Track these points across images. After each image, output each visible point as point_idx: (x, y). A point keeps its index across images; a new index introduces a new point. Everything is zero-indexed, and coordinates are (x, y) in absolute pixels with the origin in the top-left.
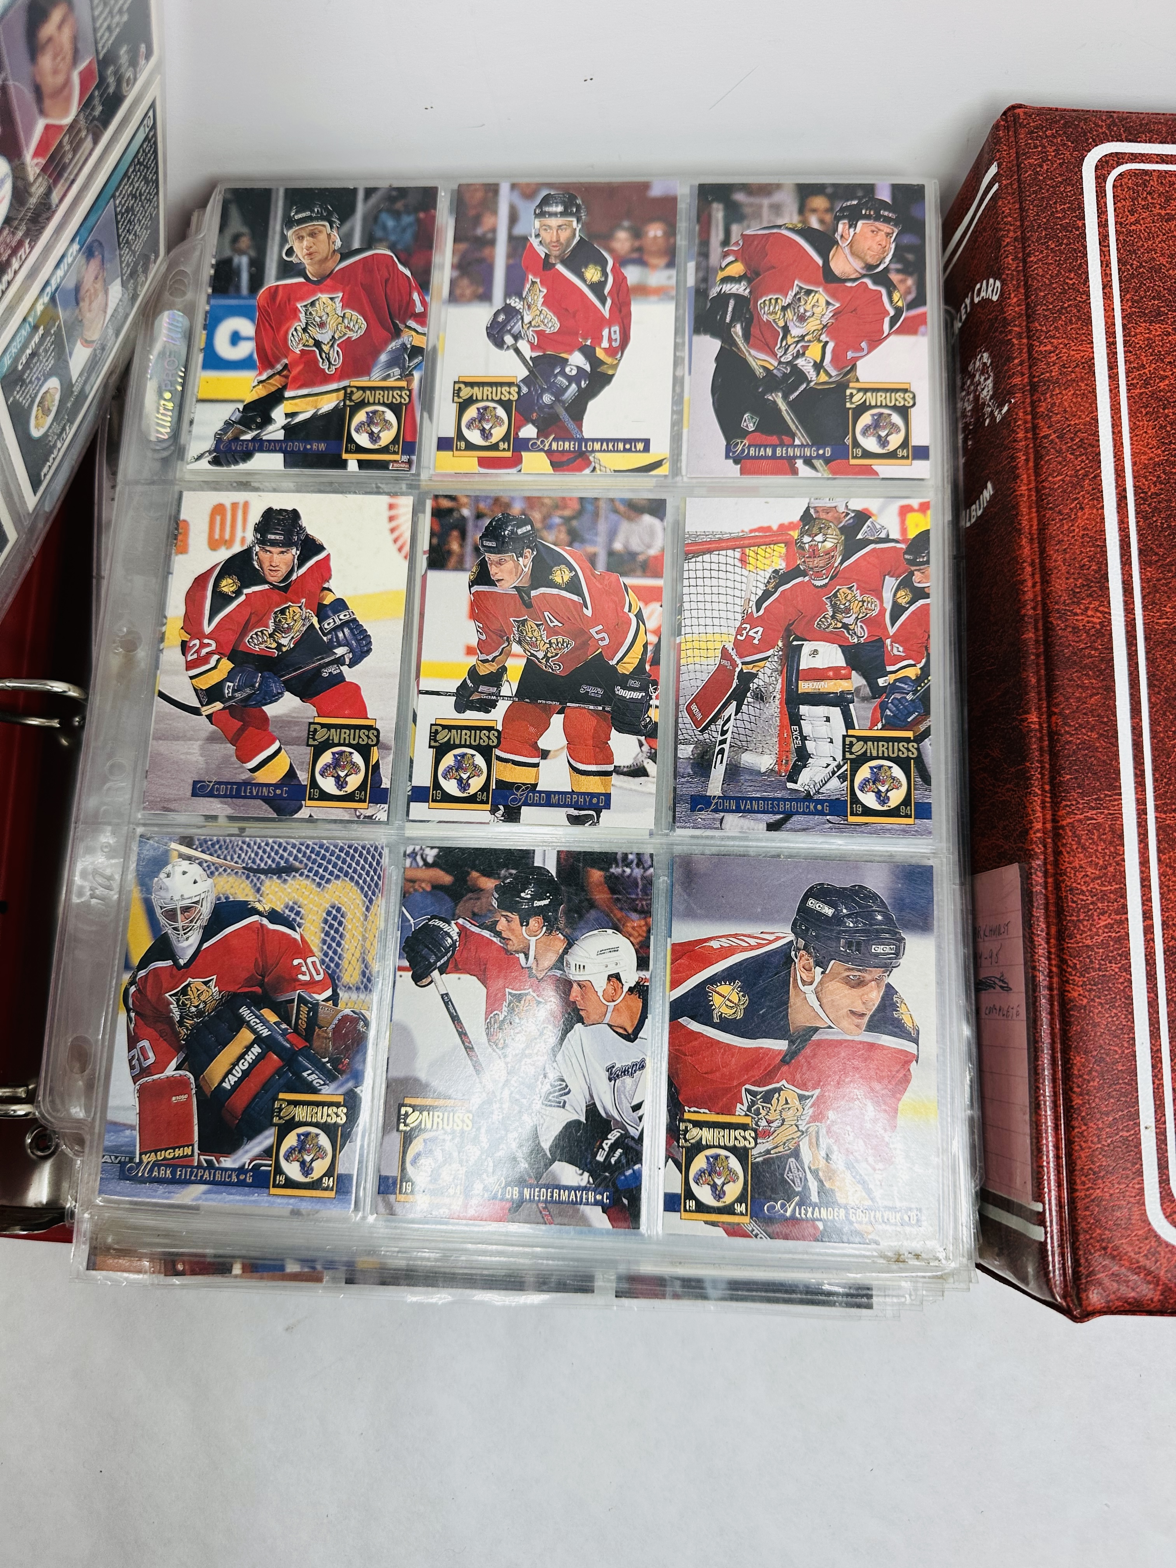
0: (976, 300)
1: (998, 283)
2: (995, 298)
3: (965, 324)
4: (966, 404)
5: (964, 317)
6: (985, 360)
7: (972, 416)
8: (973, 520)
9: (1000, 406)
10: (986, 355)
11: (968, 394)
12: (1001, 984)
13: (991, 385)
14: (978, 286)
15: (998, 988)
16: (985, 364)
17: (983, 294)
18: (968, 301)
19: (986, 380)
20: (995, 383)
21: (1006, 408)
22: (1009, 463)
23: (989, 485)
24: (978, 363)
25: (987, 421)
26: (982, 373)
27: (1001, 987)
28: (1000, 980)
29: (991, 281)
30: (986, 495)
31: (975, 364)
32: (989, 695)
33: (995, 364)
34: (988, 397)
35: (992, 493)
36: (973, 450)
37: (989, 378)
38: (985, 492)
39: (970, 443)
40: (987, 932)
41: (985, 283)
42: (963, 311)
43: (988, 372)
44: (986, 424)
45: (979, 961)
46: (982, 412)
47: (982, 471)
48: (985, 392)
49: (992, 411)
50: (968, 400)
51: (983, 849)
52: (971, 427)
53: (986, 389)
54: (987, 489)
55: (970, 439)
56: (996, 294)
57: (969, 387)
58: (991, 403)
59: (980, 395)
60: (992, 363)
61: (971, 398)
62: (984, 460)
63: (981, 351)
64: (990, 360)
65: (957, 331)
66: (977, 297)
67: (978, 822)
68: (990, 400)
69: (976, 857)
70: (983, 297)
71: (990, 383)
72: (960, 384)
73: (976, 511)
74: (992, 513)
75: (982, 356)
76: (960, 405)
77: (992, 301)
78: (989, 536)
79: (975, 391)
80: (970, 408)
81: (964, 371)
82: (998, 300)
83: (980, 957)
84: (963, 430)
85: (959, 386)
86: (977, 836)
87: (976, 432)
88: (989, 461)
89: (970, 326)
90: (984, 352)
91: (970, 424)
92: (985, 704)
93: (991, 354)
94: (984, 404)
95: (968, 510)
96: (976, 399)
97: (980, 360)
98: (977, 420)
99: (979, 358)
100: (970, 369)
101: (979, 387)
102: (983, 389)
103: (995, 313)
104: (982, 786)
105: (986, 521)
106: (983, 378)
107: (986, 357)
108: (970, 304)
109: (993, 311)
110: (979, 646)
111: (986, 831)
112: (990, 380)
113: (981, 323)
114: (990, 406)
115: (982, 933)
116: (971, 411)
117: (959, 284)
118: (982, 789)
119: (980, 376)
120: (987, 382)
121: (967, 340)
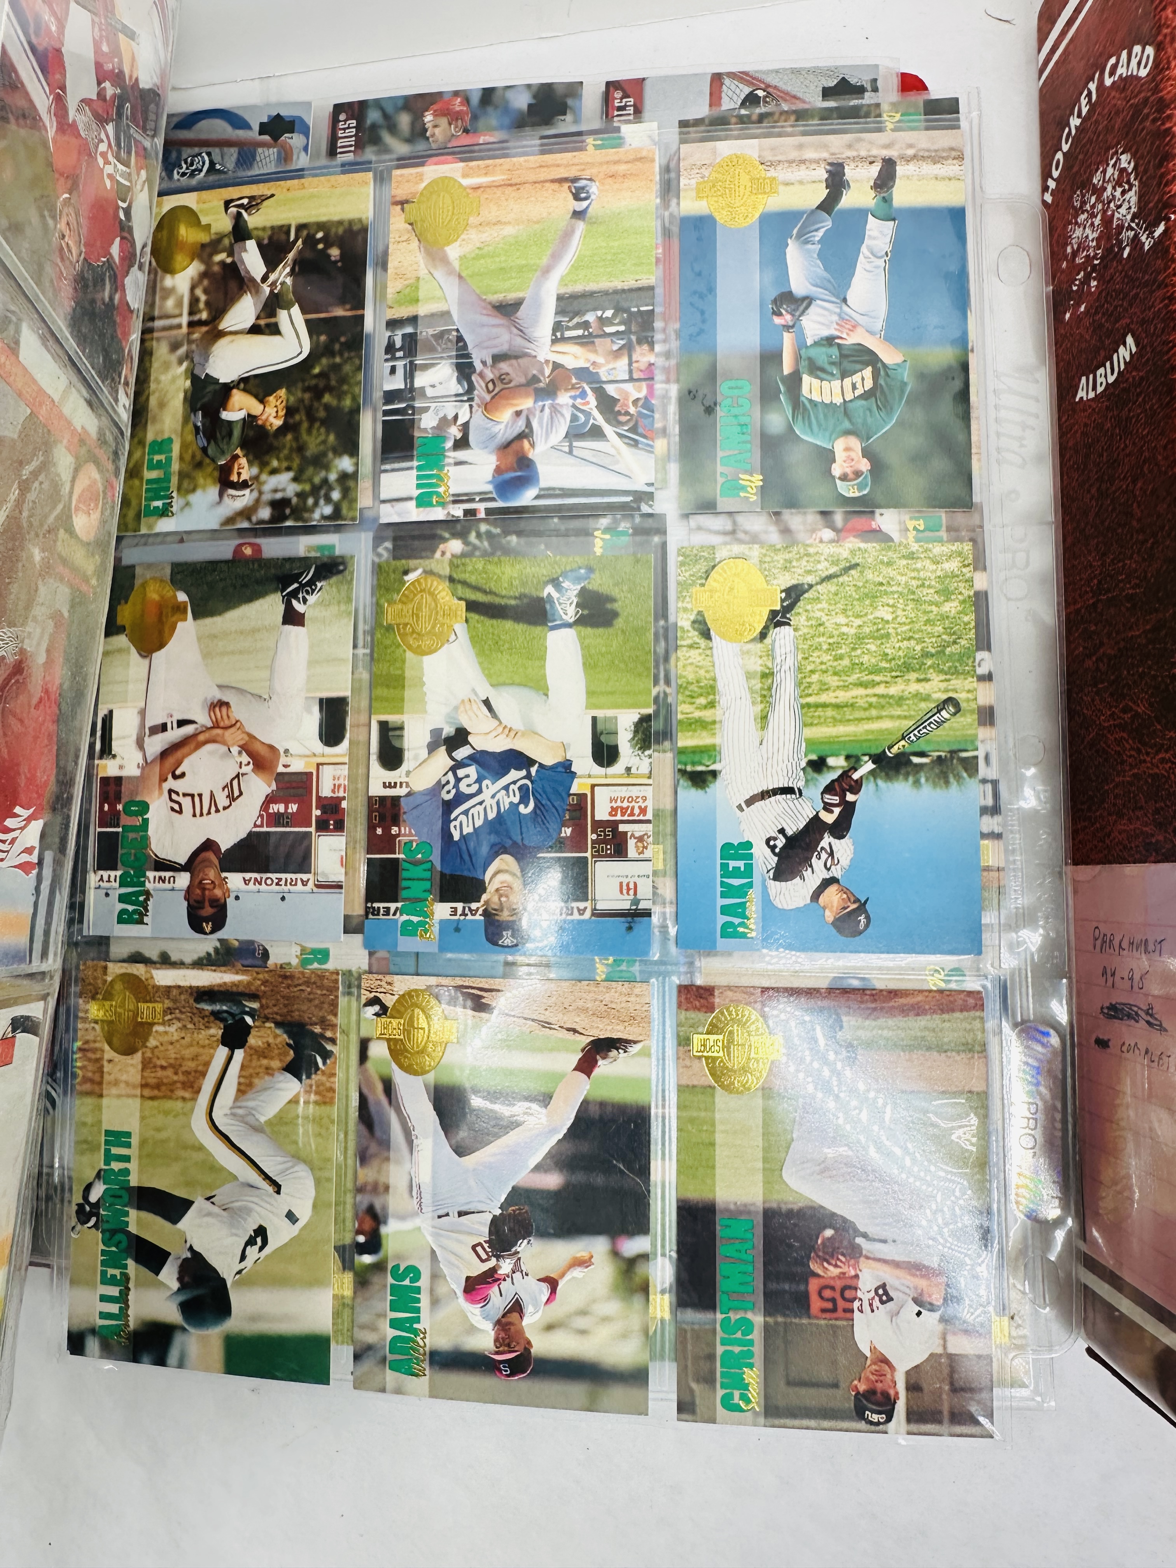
0: (1108, 82)
1: (1150, 50)
2: (1143, 73)
3: (1085, 120)
4: (1088, 231)
5: (1085, 111)
6: (1124, 165)
7: (1098, 247)
8: (1100, 389)
9: (1150, 228)
10: (1124, 157)
11: (1093, 216)
12: (1149, 1018)
13: (1134, 200)
14: (1113, 60)
15: (1142, 1023)
16: (1123, 171)
17: (1121, 71)
18: (1093, 86)
19: (1123, 193)
20: (1141, 197)
21: (1161, 228)
22: (1167, 306)
23: (1130, 340)
24: (1110, 170)
25: (1127, 250)
26: (1119, 183)
27: (1148, 1022)
28: (1147, 1013)
29: (1137, 49)
30: (1124, 353)
31: (1104, 172)
32: (1131, 628)
33: (1141, 169)
34: (1129, 217)
35: (1134, 350)
36: (1100, 293)
37: (1130, 189)
38: (1121, 349)
39: (1094, 283)
40: (1125, 944)
41: (1124, 54)
42: (1084, 101)
43: (1128, 182)
44: (1125, 255)
45: (1110, 980)
46: (1117, 239)
47: (1117, 321)
48: (1123, 211)
49: (1136, 236)
50: (1092, 224)
51: (1120, 833)
52: (1096, 262)
53: (1126, 206)
54: (1125, 346)
55: (1095, 279)
56: (1145, 67)
57: (1093, 207)
58: (1133, 225)
59: (1113, 215)
60: (1135, 168)
61: (1097, 221)
62: (1121, 306)
63: (1116, 152)
64: (1132, 164)
65: (1073, 132)
66: (1110, 76)
67: (1112, 796)
68: (1132, 220)
69: (1107, 841)
70: (1121, 75)
71: (1132, 196)
72: (1077, 204)
73: (1105, 377)
74: (1134, 378)
75: (1118, 159)
76: (1078, 232)
77: (1137, 78)
78: (1129, 411)
79: (1104, 212)
80: (1095, 235)
81: (1086, 184)
82: (1148, 75)
83: (1113, 975)
84: (1083, 267)
85: (1074, 208)
86: (1110, 814)
87: (1106, 267)
88: (1131, 305)
89: (1096, 121)
90: (1122, 153)
91: (1095, 257)
92: (1123, 640)
93: (1134, 156)
94: (1120, 228)
95: (1091, 377)
96: (1107, 221)
97: (1114, 166)
98: (1108, 251)
99: (1112, 162)
100: (1095, 181)
101: (1112, 205)
102: (1119, 207)
103: (1142, 95)
104: (1118, 749)
105: (1124, 390)
106: (1119, 190)
107: (1125, 160)
108: (1097, 89)
109: (1140, 92)
110: (1113, 560)
111: (1125, 811)
112: (1132, 193)
113: (1117, 113)
114: (1132, 229)
115: (1116, 943)
116: (1098, 239)
117: (1078, 67)
118: (1119, 753)
119: (1114, 188)
120: (1127, 196)
121: (1090, 141)
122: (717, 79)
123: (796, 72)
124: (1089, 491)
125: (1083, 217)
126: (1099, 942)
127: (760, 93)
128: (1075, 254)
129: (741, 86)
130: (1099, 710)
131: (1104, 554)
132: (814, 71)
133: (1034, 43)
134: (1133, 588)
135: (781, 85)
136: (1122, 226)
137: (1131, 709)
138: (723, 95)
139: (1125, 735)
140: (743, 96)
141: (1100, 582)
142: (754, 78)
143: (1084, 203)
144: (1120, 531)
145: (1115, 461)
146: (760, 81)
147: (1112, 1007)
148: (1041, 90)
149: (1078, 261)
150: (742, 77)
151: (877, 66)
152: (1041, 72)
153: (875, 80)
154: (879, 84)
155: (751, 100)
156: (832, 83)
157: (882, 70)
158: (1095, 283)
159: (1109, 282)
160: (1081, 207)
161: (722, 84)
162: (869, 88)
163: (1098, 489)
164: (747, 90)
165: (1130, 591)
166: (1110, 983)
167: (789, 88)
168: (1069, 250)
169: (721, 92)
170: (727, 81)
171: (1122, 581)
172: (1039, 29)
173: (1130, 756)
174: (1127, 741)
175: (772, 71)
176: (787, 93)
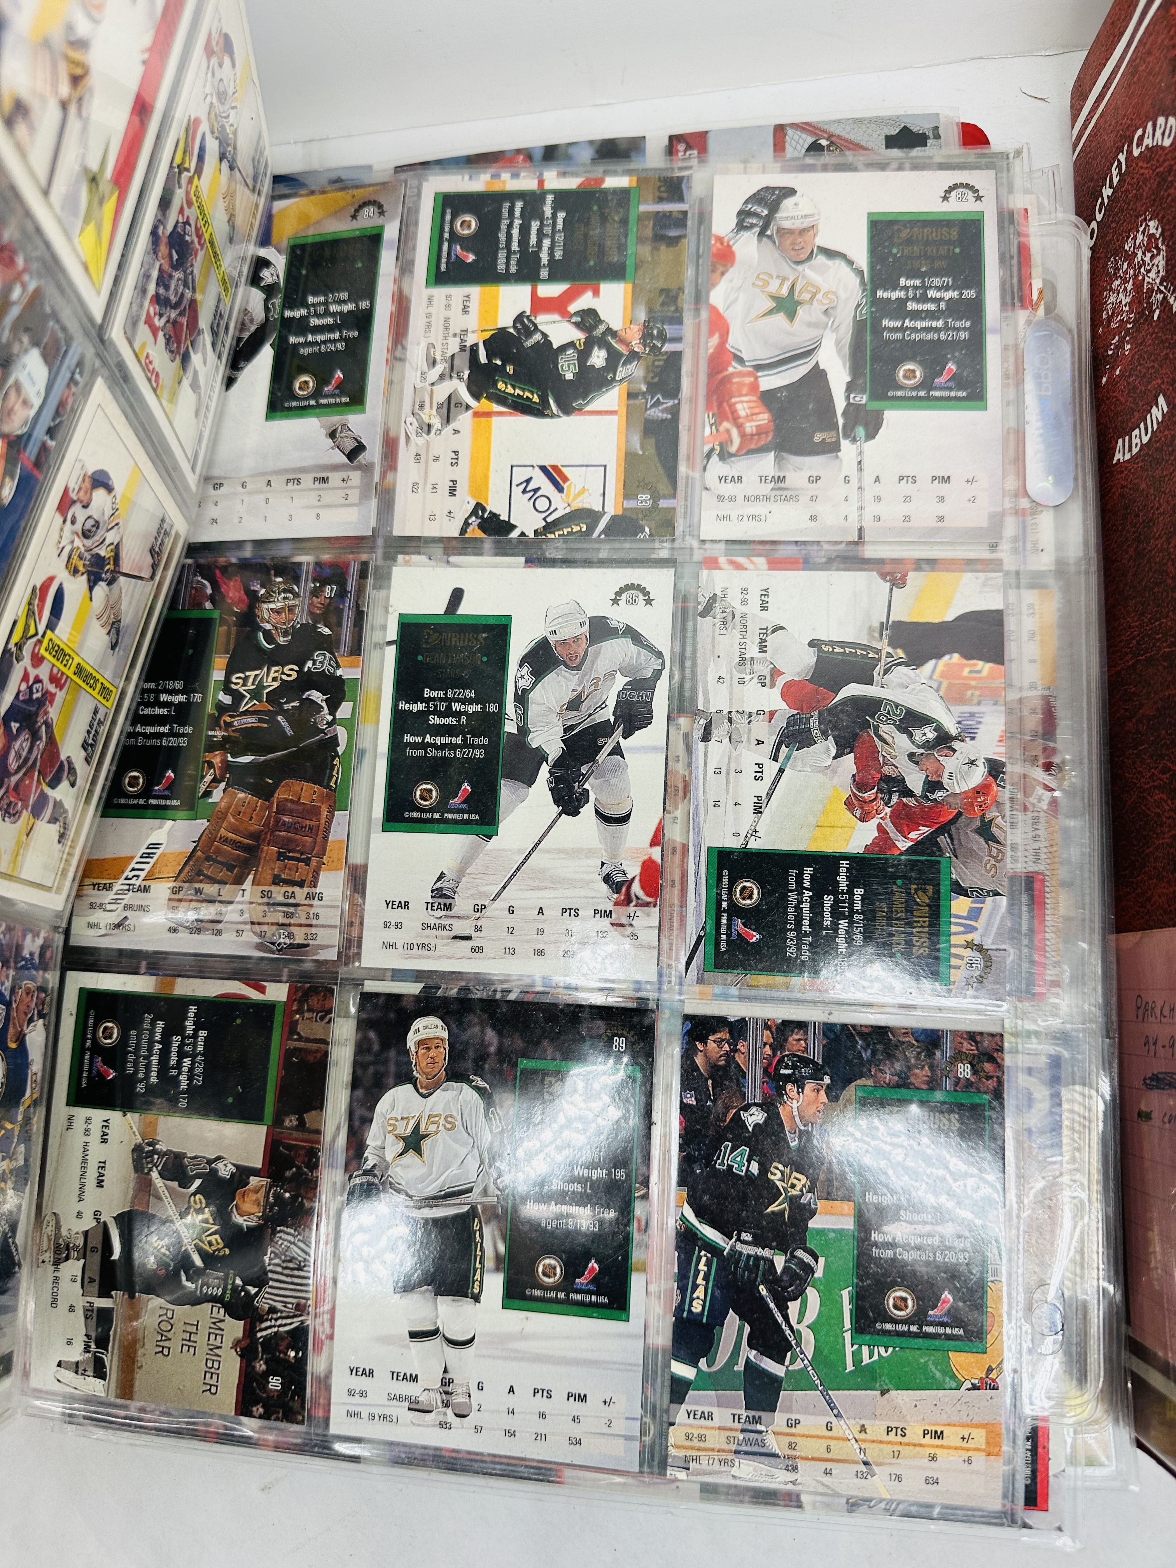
0: (1136, 152)
1: (1172, 121)
2: (1167, 142)
3: (1116, 190)
4: (1121, 296)
5: (1116, 181)
6: (1152, 231)
7: (1131, 311)
8: (1135, 450)
10: (1152, 224)
11: (1126, 281)
13: (1162, 264)
14: (1140, 132)
16: (1151, 236)
17: (1147, 142)
18: (1122, 157)
19: (1152, 258)
20: (1168, 260)
23: (1161, 400)
24: (1140, 237)
25: (1157, 313)
26: (1148, 249)
29: (1161, 120)
30: (1157, 414)
31: (1135, 238)
32: (1168, 687)
33: (1167, 234)
34: (1158, 281)
35: (1166, 410)
36: (1133, 356)
37: (1158, 254)
38: (1154, 410)
39: (1127, 347)
40: (1166, 1012)
41: (1150, 125)
42: (1115, 172)
43: (1157, 247)
44: (1155, 318)
45: (1152, 1048)
46: (1148, 303)
47: (1149, 383)
48: (1152, 275)
49: (1165, 298)
50: (1125, 289)
51: (1160, 897)
52: (1129, 326)
53: (1155, 269)
54: (1157, 406)
55: (1128, 342)
56: (1169, 136)
57: (1125, 272)
58: (1162, 288)
59: (1144, 279)
60: (1162, 234)
61: (1129, 286)
62: (1153, 367)
63: (1145, 219)
64: (1160, 230)
65: (1106, 201)
66: (1138, 147)
67: (1152, 860)
68: (1161, 284)
69: (1149, 907)
70: (1147, 146)
71: (1160, 261)
72: (1111, 271)
73: (1140, 437)
74: (1166, 436)
75: (1147, 225)
76: (1112, 299)
77: (1162, 148)
78: (1163, 470)
79: (1136, 276)
80: (1128, 300)
81: (1119, 251)
82: (1172, 145)
83: (1155, 1043)
84: (1118, 331)
85: (1109, 274)
86: (1150, 878)
87: (1138, 331)
88: (1161, 367)
89: (1127, 190)
90: (1150, 220)
91: (1128, 322)
92: (1161, 699)
93: (1160, 222)
94: (1151, 291)
95: (1127, 438)
96: (1138, 285)
97: (1143, 232)
98: (1140, 314)
99: (1141, 229)
100: (1127, 248)
101: (1142, 270)
102: (1149, 271)
103: (1167, 163)
104: (1158, 810)
105: (1157, 449)
106: (1149, 255)
107: (1153, 226)
108: (1126, 159)
109: (1165, 161)
110: (1150, 620)
111: (1164, 873)
112: (1160, 258)
113: (1145, 181)
114: (1161, 292)
115: (1158, 1011)
116: (1130, 304)
117: (1109, 139)
118: (1159, 815)
119: (1144, 253)
120: (1156, 261)
121: (1122, 210)
122: (780, 130)
123: (858, 121)
124: (1127, 553)
125: (1117, 282)
126: (1141, 1011)
127: (824, 142)
128: (1110, 319)
129: (804, 136)
130: (1140, 772)
131: (1142, 614)
132: (877, 121)
133: (1068, 119)
134: (1169, 646)
135: (843, 134)
136: (1152, 290)
137: (1170, 769)
138: (787, 145)
139: (1164, 796)
140: (806, 146)
141: (1138, 643)
142: (817, 129)
143: (1117, 269)
144: (1156, 590)
145: (1150, 520)
146: (823, 131)
147: (1155, 1078)
148: (1075, 163)
149: (1113, 325)
150: (804, 127)
151: (938, 115)
152: (1075, 146)
153: (937, 128)
154: (941, 131)
155: (815, 148)
156: (894, 131)
157: (942, 119)
158: (1129, 347)
159: (1141, 344)
160: (1115, 274)
161: (785, 135)
162: (931, 136)
163: (1136, 549)
164: (810, 140)
165: (1167, 650)
166: (1152, 1053)
167: (852, 137)
168: (1104, 316)
169: (784, 142)
170: (790, 132)
171: (1159, 639)
172: (1072, 106)
173: (1169, 818)
174: (1166, 802)
175: (834, 121)
176: (851, 142)
